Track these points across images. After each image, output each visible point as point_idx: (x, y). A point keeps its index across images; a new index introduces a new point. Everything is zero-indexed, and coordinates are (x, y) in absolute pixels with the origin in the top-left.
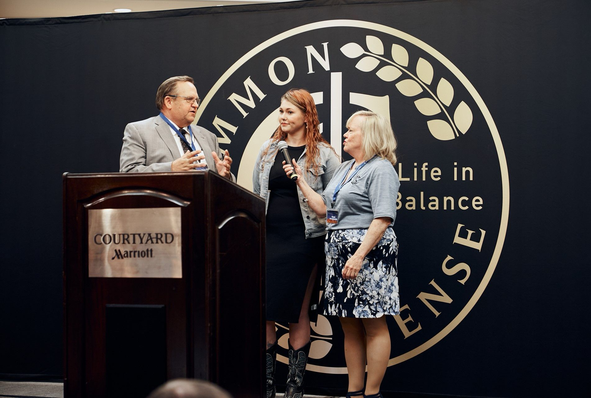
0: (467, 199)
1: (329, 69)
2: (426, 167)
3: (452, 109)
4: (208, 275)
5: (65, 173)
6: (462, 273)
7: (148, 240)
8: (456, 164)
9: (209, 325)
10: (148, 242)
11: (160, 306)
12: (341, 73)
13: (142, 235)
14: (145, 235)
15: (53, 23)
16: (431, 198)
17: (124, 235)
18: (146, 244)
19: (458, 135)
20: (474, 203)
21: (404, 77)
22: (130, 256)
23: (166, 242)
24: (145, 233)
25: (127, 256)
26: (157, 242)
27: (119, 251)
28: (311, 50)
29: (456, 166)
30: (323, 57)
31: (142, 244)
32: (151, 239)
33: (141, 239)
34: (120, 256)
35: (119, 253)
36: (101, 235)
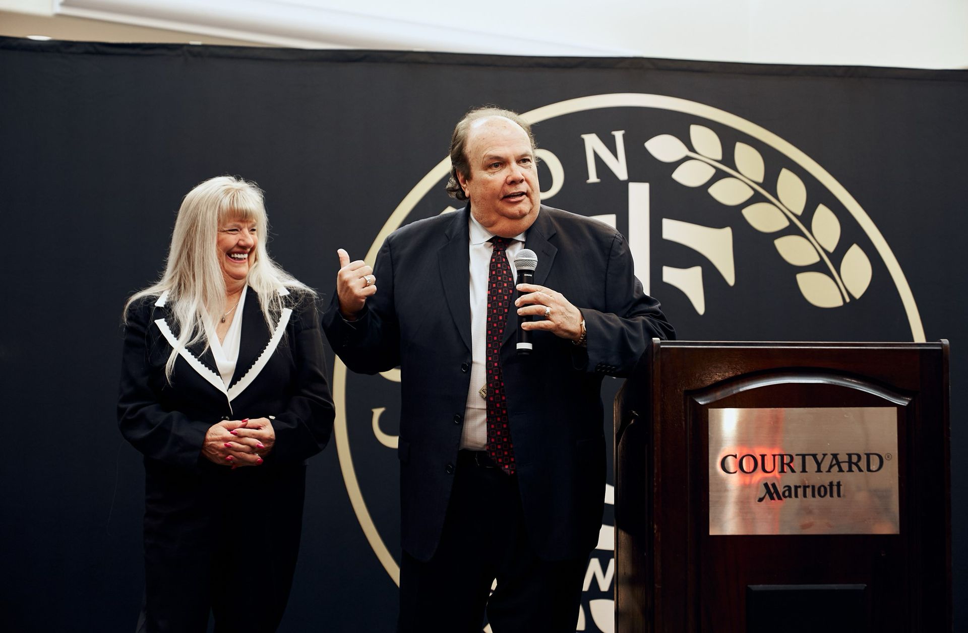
1: (625, 178)
3: (837, 256)
7: (831, 466)
10: (832, 470)
11: (862, 586)
12: (648, 184)
13: (819, 458)
14: (826, 457)
17: (782, 456)
18: (829, 473)
19: (848, 300)
21: (757, 198)
22: (796, 496)
23: (869, 470)
24: (826, 452)
25: (790, 496)
26: (850, 470)
27: (774, 485)
28: (592, 143)
30: (616, 155)
31: (820, 474)
32: (838, 463)
33: (819, 464)
34: (775, 495)
35: (772, 490)
36: (735, 456)
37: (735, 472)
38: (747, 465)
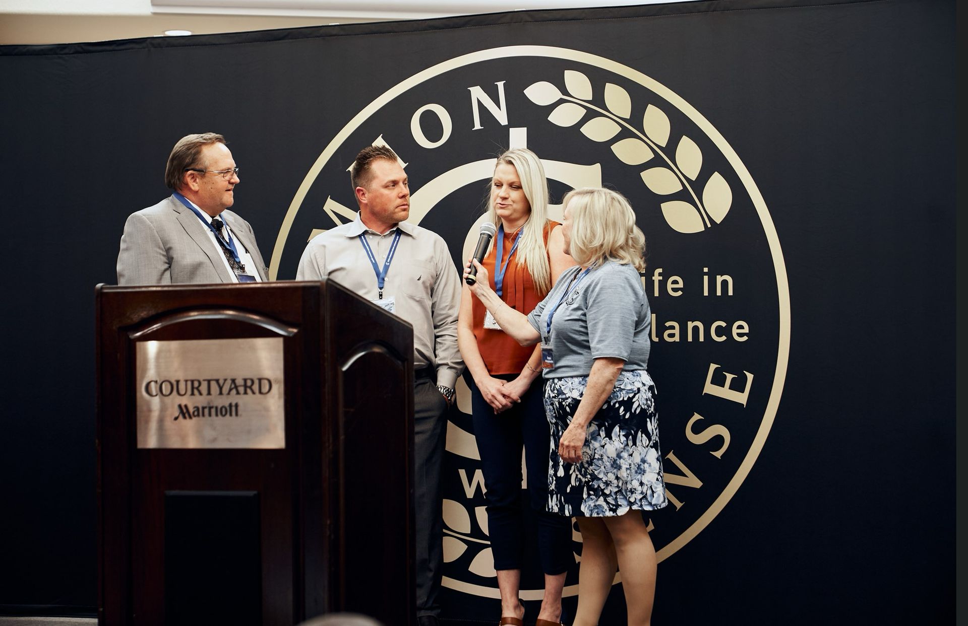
0: (724, 324)
1: (506, 123)
2: (660, 274)
3: (699, 184)
4: (327, 444)
5: (99, 285)
6: (717, 441)
7: (231, 390)
8: (706, 270)
9: (328, 522)
10: (231, 393)
11: (252, 493)
12: (526, 128)
13: (221, 382)
14: (227, 382)
15: (71, 52)
16: (668, 324)
17: (192, 382)
18: (229, 396)
19: (709, 226)
20: (735, 331)
21: (625, 134)
22: (203, 415)
23: (260, 392)
24: (225, 378)
25: (198, 415)
26: (246, 393)
27: (186, 406)
28: (477, 93)
29: (706, 274)
30: (497, 103)
31: (222, 396)
32: (236, 387)
33: (221, 388)
34: (187, 415)
35: (185, 411)
36: (156, 382)
37: (156, 395)
38: (166, 388)
